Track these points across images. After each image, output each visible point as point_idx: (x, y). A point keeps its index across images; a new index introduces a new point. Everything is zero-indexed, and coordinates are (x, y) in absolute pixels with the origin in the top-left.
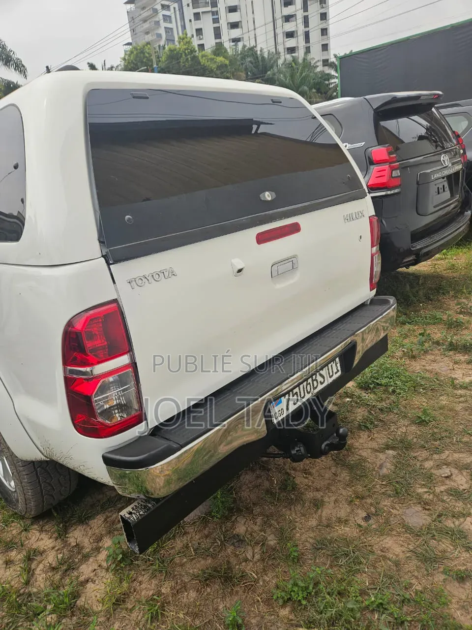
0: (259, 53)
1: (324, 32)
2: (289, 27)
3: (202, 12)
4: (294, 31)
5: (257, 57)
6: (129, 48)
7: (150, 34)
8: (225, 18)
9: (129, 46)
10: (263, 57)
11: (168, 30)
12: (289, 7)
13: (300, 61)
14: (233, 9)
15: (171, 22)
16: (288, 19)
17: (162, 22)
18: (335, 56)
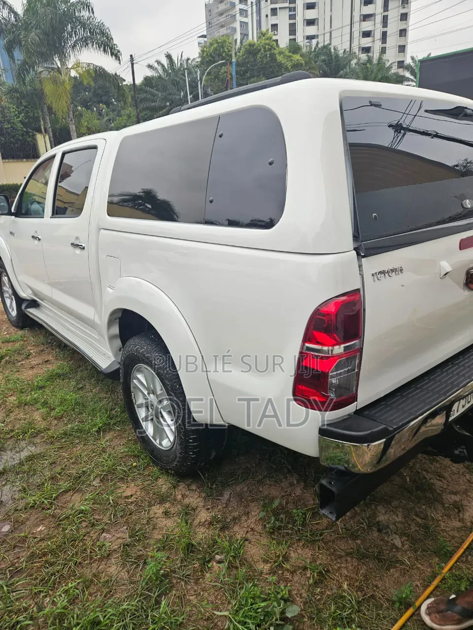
0: (332, 50)
1: (403, 33)
2: (367, 26)
3: (279, 8)
4: (371, 31)
5: (331, 56)
6: (202, 40)
7: (225, 28)
8: (302, 14)
9: (203, 39)
10: (337, 56)
11: (244, 25)
12: (369, 5)
13: (375, 61)
14: (310, 6)
15: (246, 16)
16: (366, 17)
17: (238, 15)
18: (413, 58)
